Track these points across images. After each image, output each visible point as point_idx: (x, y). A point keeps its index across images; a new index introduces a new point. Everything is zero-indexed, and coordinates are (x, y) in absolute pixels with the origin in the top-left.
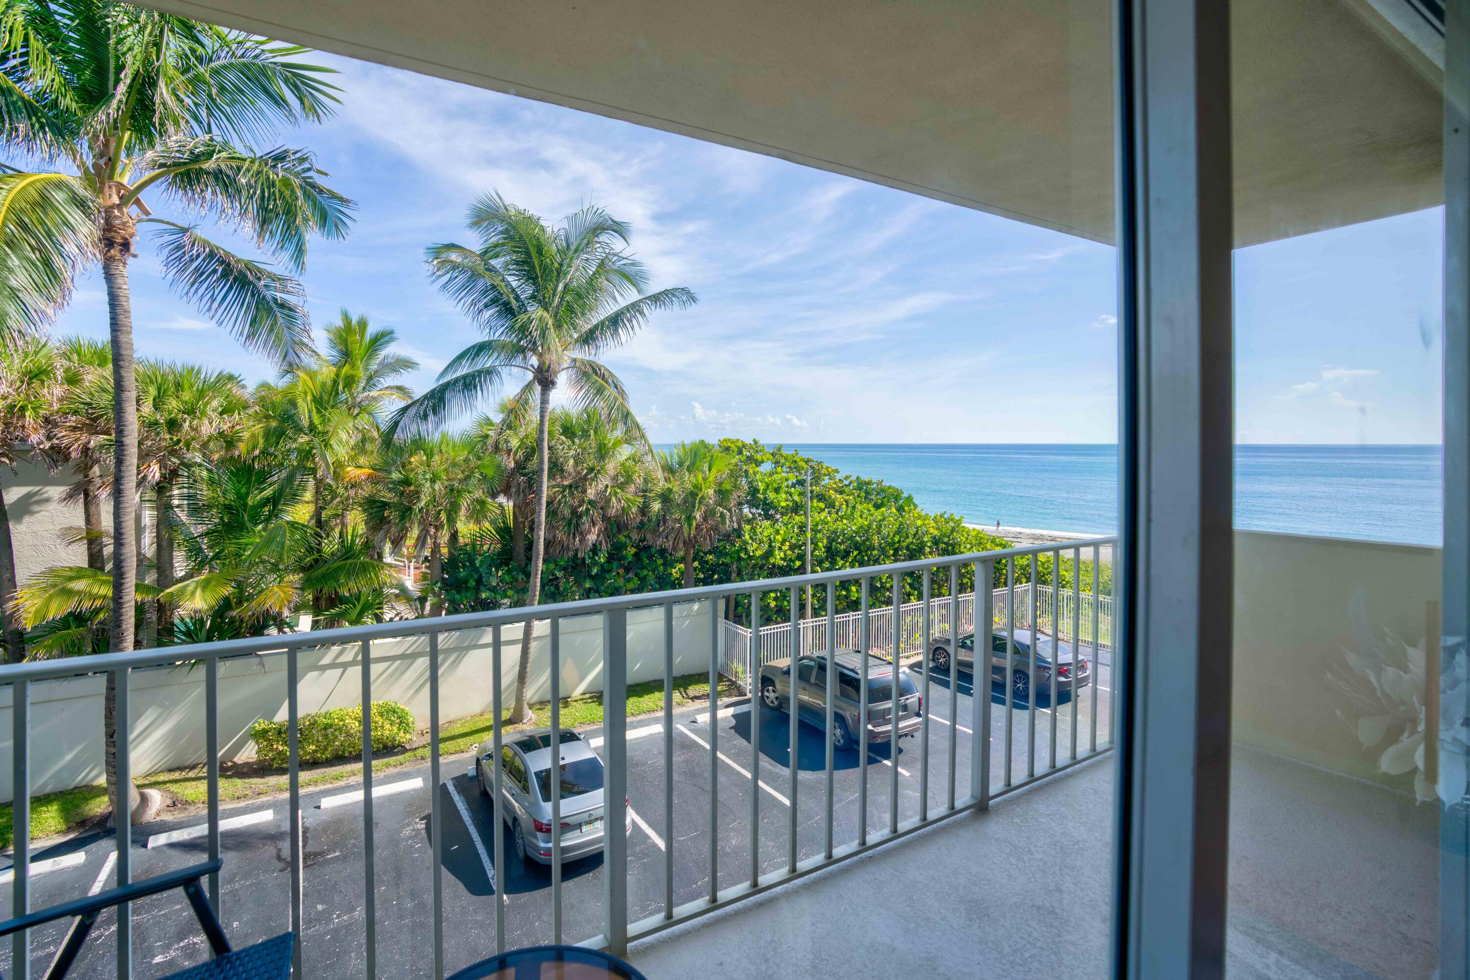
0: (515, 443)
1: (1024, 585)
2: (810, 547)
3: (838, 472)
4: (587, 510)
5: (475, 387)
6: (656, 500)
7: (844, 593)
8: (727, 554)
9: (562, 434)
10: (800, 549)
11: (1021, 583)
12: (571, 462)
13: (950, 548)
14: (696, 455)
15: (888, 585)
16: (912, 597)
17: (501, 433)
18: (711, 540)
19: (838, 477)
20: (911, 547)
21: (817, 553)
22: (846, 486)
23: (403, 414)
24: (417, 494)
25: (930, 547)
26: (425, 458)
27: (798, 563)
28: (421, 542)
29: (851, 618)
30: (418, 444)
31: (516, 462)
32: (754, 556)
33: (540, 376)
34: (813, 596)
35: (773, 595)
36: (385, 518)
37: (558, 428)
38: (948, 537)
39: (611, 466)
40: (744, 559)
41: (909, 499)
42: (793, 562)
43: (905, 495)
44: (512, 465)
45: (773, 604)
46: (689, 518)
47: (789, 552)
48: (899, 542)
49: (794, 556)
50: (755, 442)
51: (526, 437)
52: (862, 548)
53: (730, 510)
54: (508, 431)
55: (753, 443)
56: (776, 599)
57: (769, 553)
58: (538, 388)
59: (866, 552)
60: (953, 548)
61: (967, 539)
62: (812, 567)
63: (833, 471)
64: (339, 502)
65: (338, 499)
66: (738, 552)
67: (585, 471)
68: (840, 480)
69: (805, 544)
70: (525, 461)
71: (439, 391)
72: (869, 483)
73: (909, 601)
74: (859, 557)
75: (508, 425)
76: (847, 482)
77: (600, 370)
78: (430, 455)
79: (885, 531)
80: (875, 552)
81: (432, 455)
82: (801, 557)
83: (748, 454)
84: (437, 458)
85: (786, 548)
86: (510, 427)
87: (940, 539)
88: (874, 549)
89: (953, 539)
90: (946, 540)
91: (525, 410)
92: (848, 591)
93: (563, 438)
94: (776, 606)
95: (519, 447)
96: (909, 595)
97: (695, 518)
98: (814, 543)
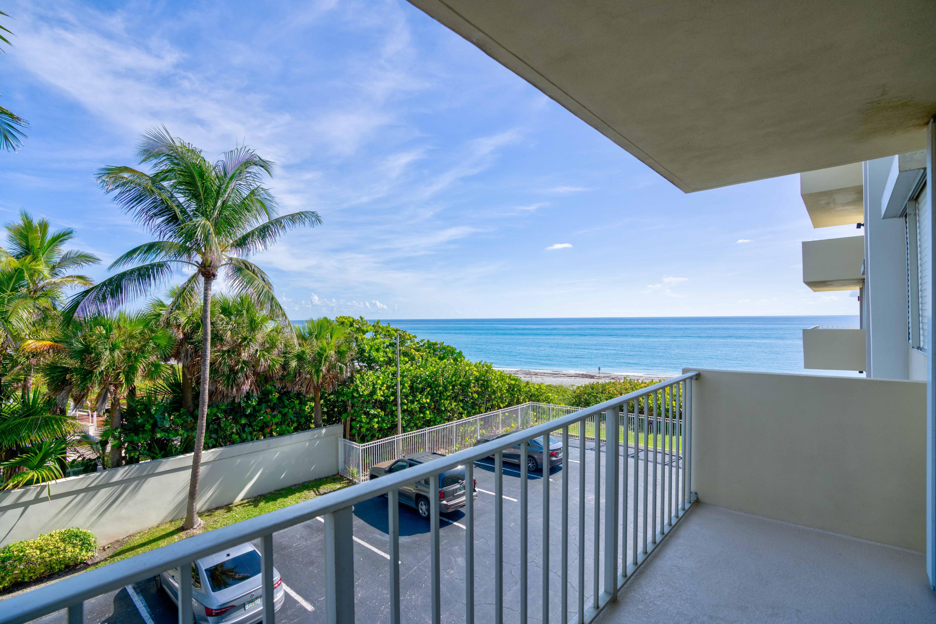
0: (183, 320)
1: (527, 403)
2: (399, 387)
3: (416, 337)
4: (242, 368)
5: (149, 277)
6: (293, 359)
7: (422, 415)
8: (344, 394)
9: (221, 313)
10: (393, 389)
11: (526, 402)
12: (229, 333)
13: (485, 383)
14: (321, 327)
15: (449, 409)
16: (463, 415)
17: (171, 312)
18: (333, 385)
19: (416, 340)
20: (462, 383)
21: (404, 390)
22: (422, 346)
23: (84, 296)
24: (98, 359)
25: (473, 383)
26: (104, 332)
27: (392, 398)
28: (102, 397)
29: (427, 431)
30: (97, 320)
31: (184, 334)
32: (363, 395)
33: (203, 270)
34: (402, 419)
35: (376, 420)
36: (67, 380)
37: (218, 309)
38: (484, 376)
39: (260, 336)
40: (356, 397)
41: (460, 353)
42: (389, 397)
43: (458, 351)
44: (181, 336)
45: (376, 426)
46: (318, 371)
47: (386, 391)
48: (455, 381)
49: (390, 393)
50: (361, 318)
51: (193, 315)
52: (432, 386)
53: (346, 365)
54: (177, 311)
55: (360, 319)
56: (378, 423)
57: (373, 393)
58: (202, 279)
59: (435, 388)
60: (487, 383)
61: (495, 377)
62: (401, 400)
63: (413, 337)
64: (20, 369)
65: (19, 367)
66: (352, 392)
67: (240, 340)
68: (418, 343)
69: (396, 385)
70: (192, 333)
71: (116, 280)
72: (435, 344)
73: (461, 417)
74: (431, 392)
75: (176, 306)
76: (421, 344)
77: (251, 267)
78: (109, 330)
79: (446, 374)
80: (441, 388)
81: (111, 330)
82: (394, 394)
83: (357, 326)
84: (115, 331)
85: (384, 388)
86: (178, 308)
87: (479, 378)
88: (440, 386)
89: (487, 377)
90: (483, 378)
91: (191, 295)
92: (424, 413)
93: (222, 316)
94: (378, 427)
95: (187, 323)
96: (461, 414)
97: (322, 370)
98: (402, 384)
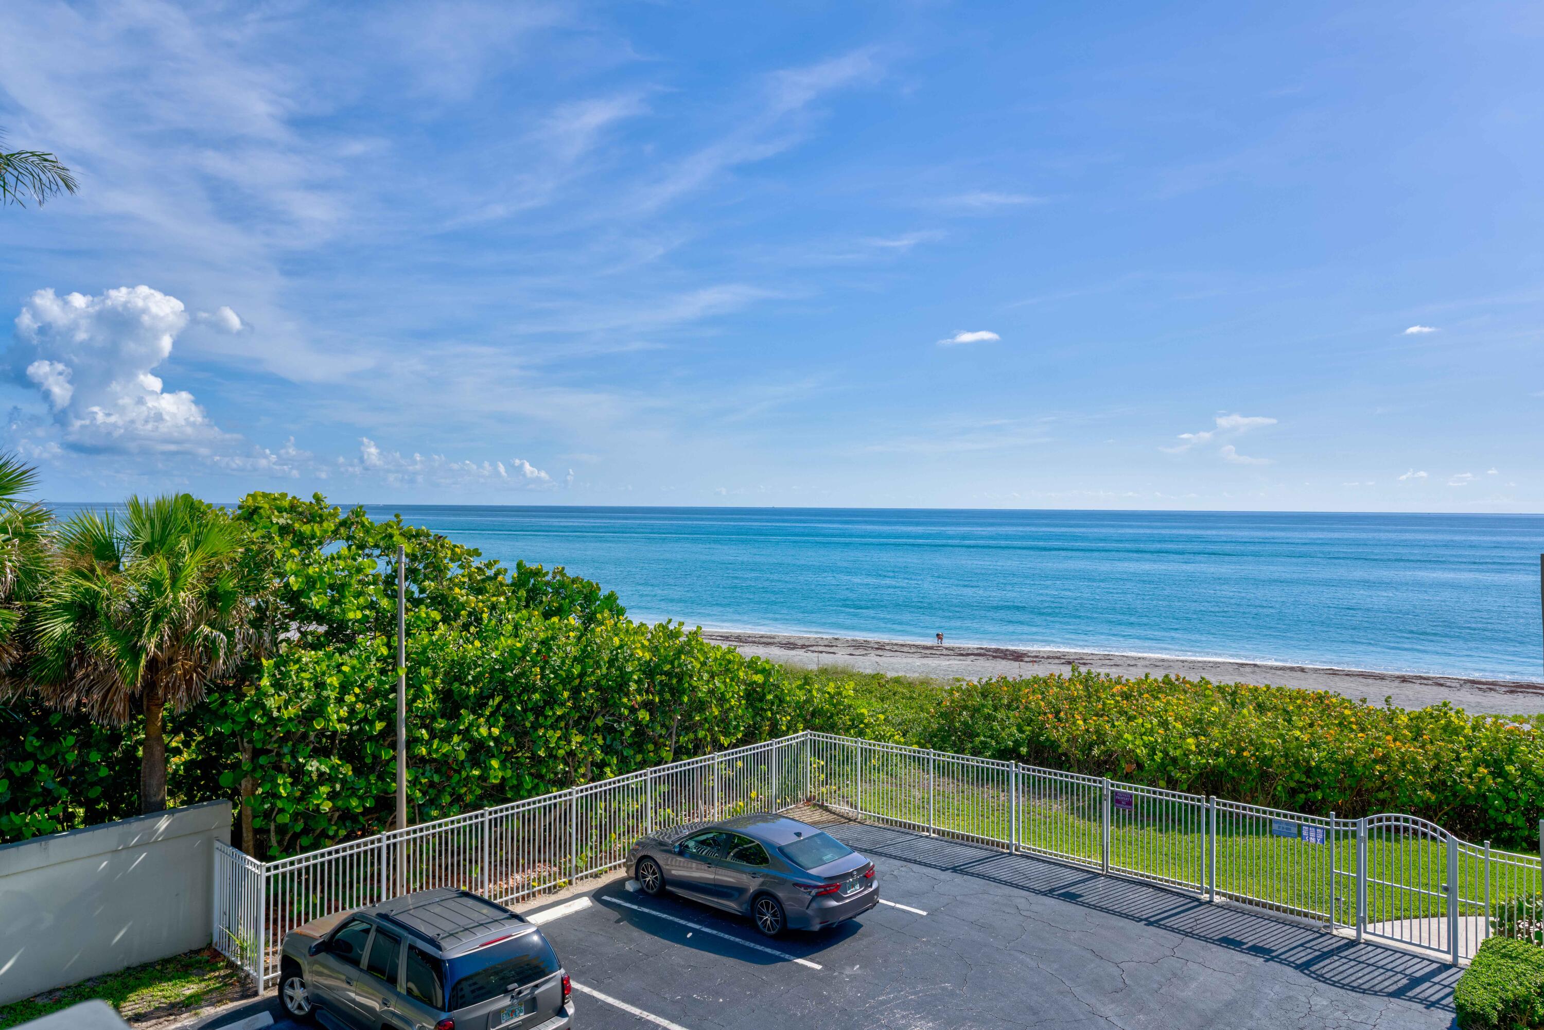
1: (800, 734)
2: (403, 695)
3: (479, 555)
6: (54, 616)
7: (476, 773)
8: (226, 717)
10: (387, 699)
11: (796, 731)
13: (674, 681)
14: (165, 523)
15: (561, 752)
16: (607, 770)
18: (189, 689)
19: (476, 563)
20: (603, 682)
21: (419, 704)
22: (490, 578)
25: (636, 682)
27: (379, 726)
32: (277, 719)
34: (413, 783)
35: (324, 789)
38: (672, 663)
40: (259, 725)
41: (611, 598)
42: (371, 723)
43: (603, 593)
45: (326, 806)
46: (134, 652)
47: (359, 706)
48: (582, 675)
49: (372, 712)
52: (511, 690)
53: (230, 634)
56: (332, 796)
57: (317, 711)
59: (519, 695)
60: (680, 680)
61: (704, 664)
62: (408, 730)
63: (469, 553)
66: (247, 711)
68: (479, 569)
69: (394, 689)
72: (536, 573)
73: (601, 776)
74: (505, 706)
76: (490, 573)
79: (555, 660)
80: (536, 696)
82: (387, 714)
85: (350, 698)
87: (657, 665)
88: (535, 691)
89: (680, 665)
90: (667, 667)
92: (486, 769)
94: (334, 809)
96: (602, 765)
97: (144, 648)
98: (415, 684)
